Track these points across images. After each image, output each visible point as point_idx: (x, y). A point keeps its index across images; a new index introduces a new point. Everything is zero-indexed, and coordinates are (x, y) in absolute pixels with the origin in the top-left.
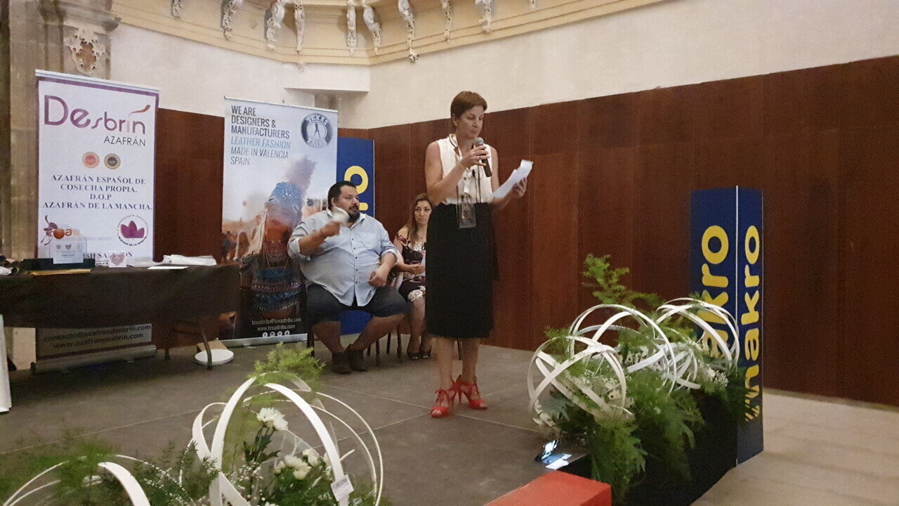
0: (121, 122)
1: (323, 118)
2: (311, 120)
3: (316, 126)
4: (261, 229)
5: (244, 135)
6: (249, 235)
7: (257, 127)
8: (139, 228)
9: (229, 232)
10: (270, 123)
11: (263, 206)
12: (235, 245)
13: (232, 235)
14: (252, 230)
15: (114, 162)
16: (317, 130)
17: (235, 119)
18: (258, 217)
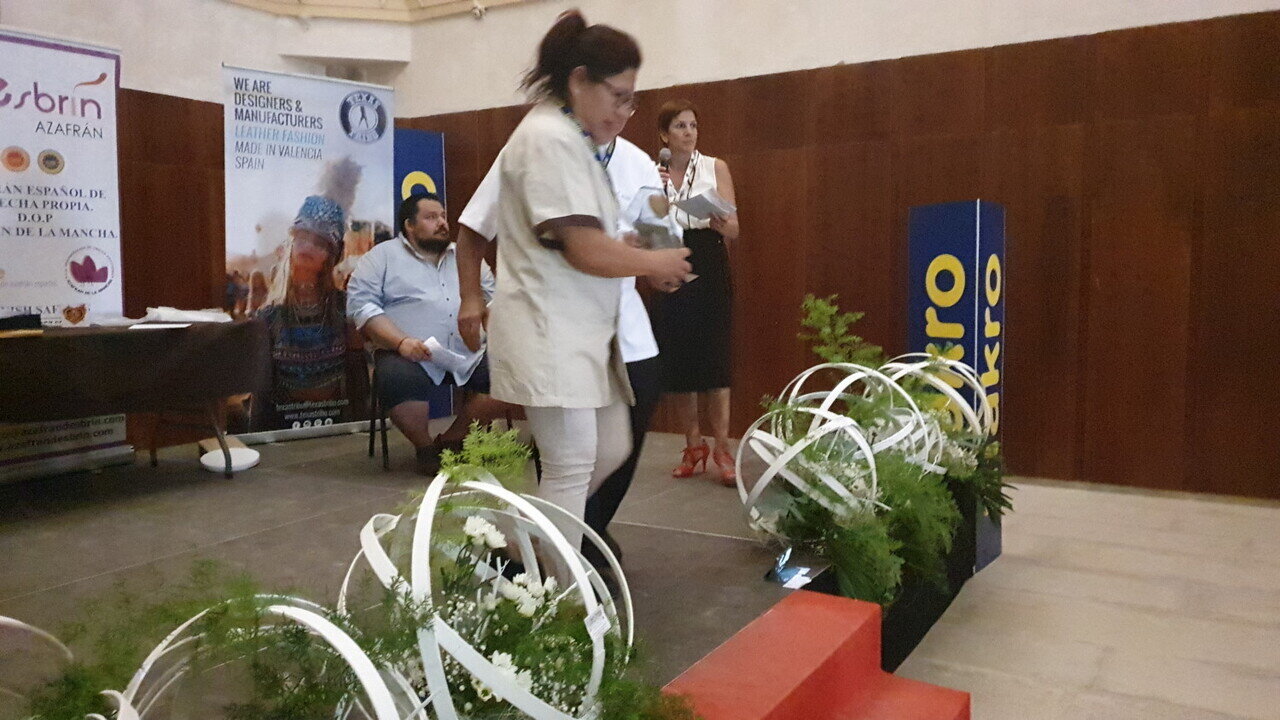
0: (62, 99)
1: (372, 98)
2: (354, 100)
3: (362, 110)
4: (284, 268)
5: (254, 124)
6: (267, 275)
7: (274, 110)
8: (98, 267)
9: (236, 272)
10: (294, 106)
11: (286, 233)
12: (247, 291)
13: (241, 277)
14: (271, 270)
15: (53, 163)
16: (363, 116)
17: (240, 99)
18: (280, 250)
